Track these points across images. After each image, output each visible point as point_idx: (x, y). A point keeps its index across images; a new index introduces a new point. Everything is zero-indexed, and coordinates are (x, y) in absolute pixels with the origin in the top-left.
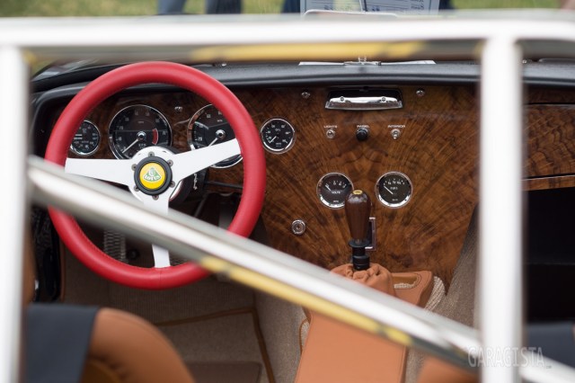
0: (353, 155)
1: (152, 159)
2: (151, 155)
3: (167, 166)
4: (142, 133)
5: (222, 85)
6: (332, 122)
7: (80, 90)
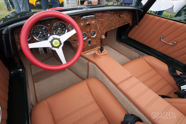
0: (86, 29)
1: (54, 39)
2: (54, 38)
3: (59, 40)
4: (41, 32)
5: (67, 15)
6: (82, 22)
7: (25, 23)
